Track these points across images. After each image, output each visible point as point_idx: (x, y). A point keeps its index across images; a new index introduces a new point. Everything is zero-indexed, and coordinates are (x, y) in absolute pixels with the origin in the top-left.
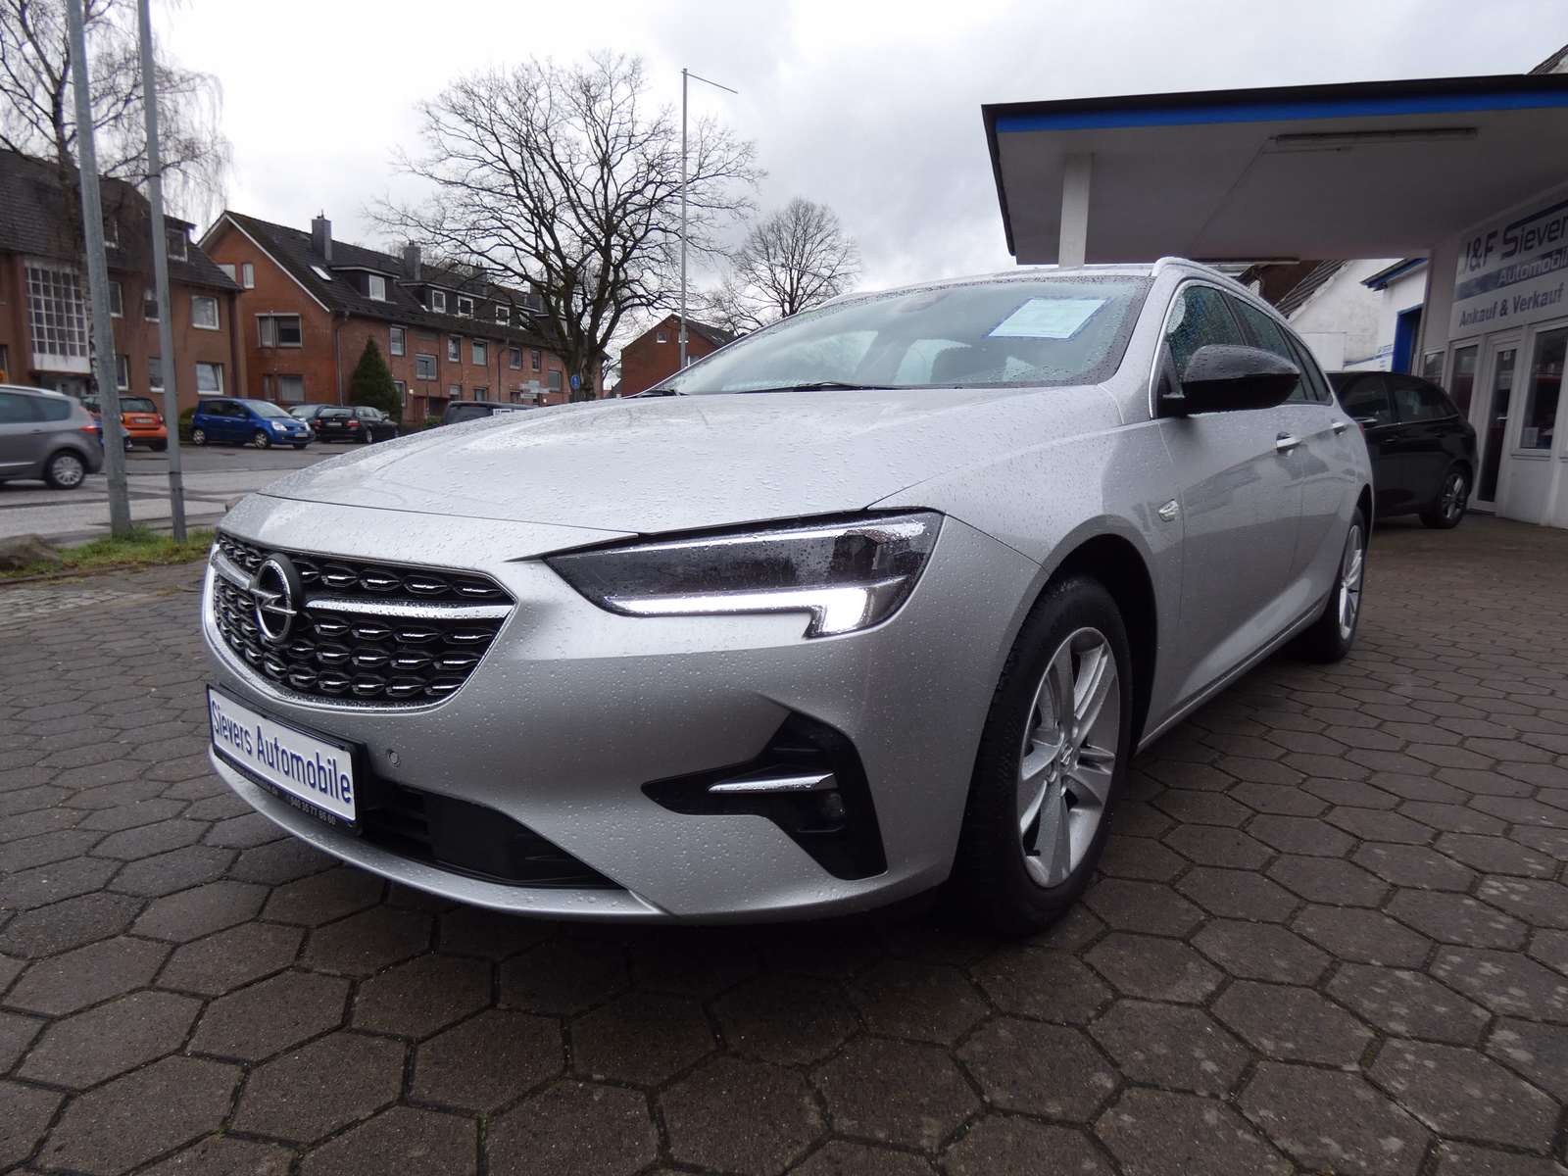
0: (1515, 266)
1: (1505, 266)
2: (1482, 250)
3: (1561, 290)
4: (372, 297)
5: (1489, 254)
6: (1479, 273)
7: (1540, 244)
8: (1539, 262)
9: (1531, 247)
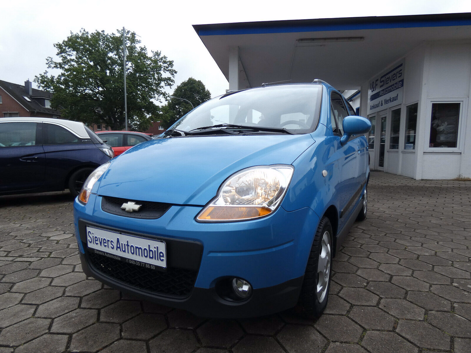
0: (384, 90)
1: (381, 90)
2: (374, 85)
3: (397, 96)
4: (46, 107)
5: (377, 86)
6: (374, 92)
7: (390, 82)
8: (391, 88)
9: (388, 83)
